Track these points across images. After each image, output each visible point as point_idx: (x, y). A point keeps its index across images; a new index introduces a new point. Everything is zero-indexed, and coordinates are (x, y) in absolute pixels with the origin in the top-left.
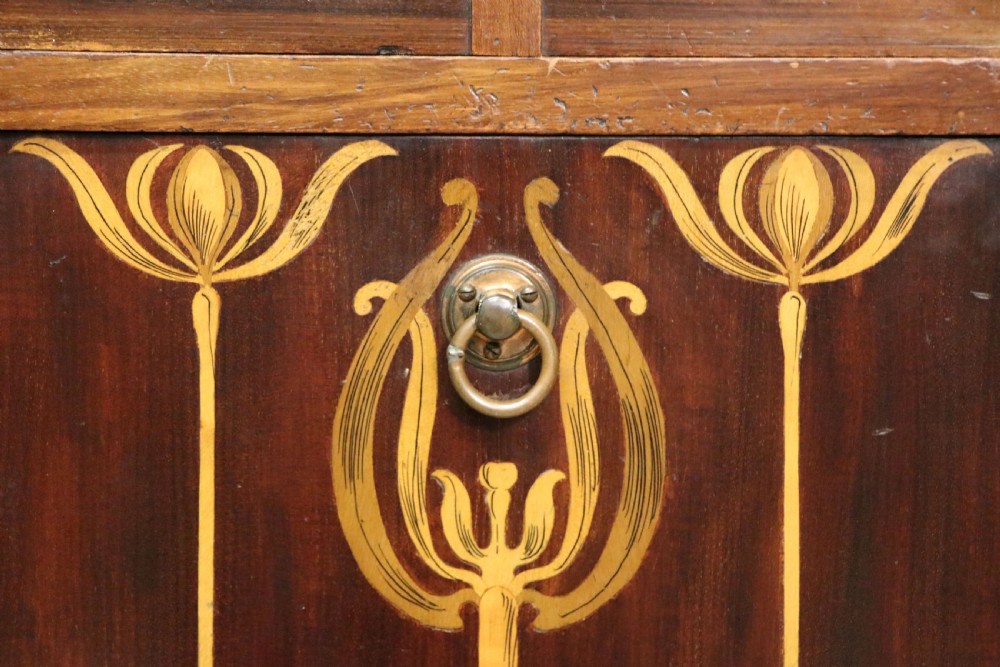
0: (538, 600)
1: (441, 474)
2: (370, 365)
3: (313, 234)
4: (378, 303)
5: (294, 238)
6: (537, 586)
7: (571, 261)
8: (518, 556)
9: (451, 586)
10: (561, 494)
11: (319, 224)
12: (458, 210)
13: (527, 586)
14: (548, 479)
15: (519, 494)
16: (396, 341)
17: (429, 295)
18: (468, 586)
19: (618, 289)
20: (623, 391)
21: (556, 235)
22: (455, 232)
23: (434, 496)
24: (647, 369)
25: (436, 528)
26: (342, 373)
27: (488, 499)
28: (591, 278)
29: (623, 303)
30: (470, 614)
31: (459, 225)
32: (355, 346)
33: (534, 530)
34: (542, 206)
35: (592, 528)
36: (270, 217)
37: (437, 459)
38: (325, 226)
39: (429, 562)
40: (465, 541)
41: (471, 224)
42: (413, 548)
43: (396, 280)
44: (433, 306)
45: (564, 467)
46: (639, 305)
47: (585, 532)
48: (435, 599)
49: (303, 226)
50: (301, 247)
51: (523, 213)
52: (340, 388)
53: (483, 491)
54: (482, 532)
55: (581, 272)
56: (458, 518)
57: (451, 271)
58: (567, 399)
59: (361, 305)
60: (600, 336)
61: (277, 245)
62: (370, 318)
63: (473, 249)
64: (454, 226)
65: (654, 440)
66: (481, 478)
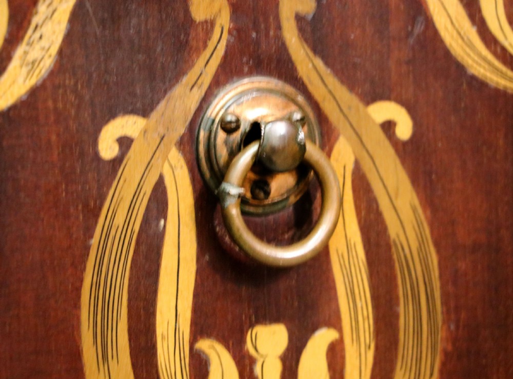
1: (206, 345)
2: (120, 220)
3: (48, 63)
4: (125, 143)
5: (25, 70)
7: (333, 81)
10: (335, 357)
11: (54, 50)
12: (209, 25)
15: (291, 361)
16: (148, 189)
17: (181, 129)
19: (383, 111)
20: (393, 229)
21: (315, 51)
22: (207, 53)
23: (199, 372)
24: (416, 202)
26: (89, 232)
27: (257, 370)
28: (354, 102)
29: (388, 127)
31: (211, 44)
32: (102, 198)
34: (299, 19)
37: (200, 329)
38: (61, 52)
41: (223, 43)
43: (145, 113)
44: (188, 144)
45: (335, 322)
46: (405, 129)
49: (35, 54)
50: (34, 80)
51: (279, 27)
52: (87, 249)
53: (253, 361)
55: (343, 93)
58: (336, 243)
59: (107, 148)
60: (367, 167)
62: (117, 162)
63: (227, 72)
64: (205, 46)
65: (428, 284)
66: (249, 346)
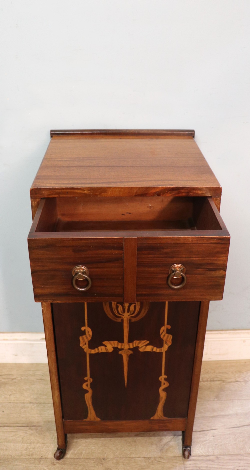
0: (132, 319)
1: (118, 305)
6: (132, 317)
8: (129, 314)
9: (119, 317)
10: (135, 307)
13: (130, 317)
14: (133, 305)
15: (129, 307)
18: (122, 317)
23: (117, 307)
25: (118, 311)
30: (122, 320)
33: (131, 311)
35: (139, 311)
37: (118, 303)
39: (117, 315)
40: (122, 312)
42: (114, 313)
47: (138, 311)
48: (117, 319)
53: (124, 307)
54: (124, 311)
56: (121, 310)
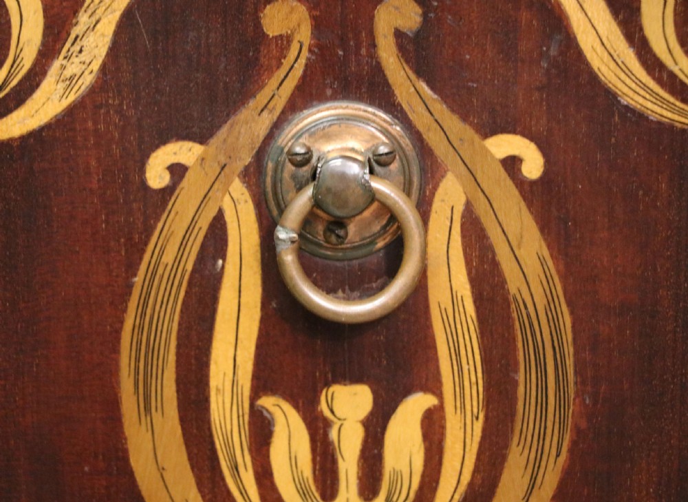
1: (268, 402)
2: (169, 257)
3: (88, 80)
4: (178, 171)
5: (61, 86)
7: (440, 108)
10: (433, 426)
11: (96, 66)
12: (284, 42)
14: (415, 406)
15: (375, 427)
16: (204, 223)
17: (247, 159)
19: (505, 145)
20: (514, 283)
21: (419, 73)
22: (281, 73)
23: (261, 432)
24: (546, 253)
25: (264, 476)
26: (132, 268)
27: (333, 434)
28: (469, 132)
29: (512, 164)
31: (287, 63)
32: (148, 232)
33: (397, 474)
34: (398, 34)
35: (476, 470)
36: (28, 58)
38: (104, 68)
40: (303, 492)
41: (302, 61)
43: (202, 139)
44: (254, 175)
45: (434, 387)
46: (533, 166)
47: (466, 478)
49: (73, 68)
50: (72, 98)
51: (373, 45)
52: (130, 287)
53: (327, 424)
54: (326, 481)
55: (453, 123)
57: (277, 126)
58: (438, 296)
59: (156, 175)
60: (482, 209)
61: (39, 95)
62: (167, 192)
63: (305, 96)
64: (279, 65)
65: (557, 349)
66: (323, 407)
